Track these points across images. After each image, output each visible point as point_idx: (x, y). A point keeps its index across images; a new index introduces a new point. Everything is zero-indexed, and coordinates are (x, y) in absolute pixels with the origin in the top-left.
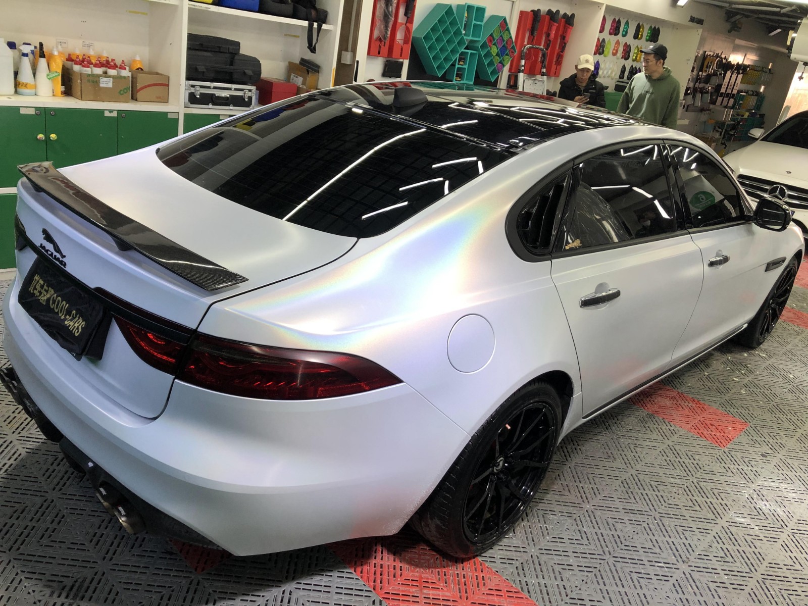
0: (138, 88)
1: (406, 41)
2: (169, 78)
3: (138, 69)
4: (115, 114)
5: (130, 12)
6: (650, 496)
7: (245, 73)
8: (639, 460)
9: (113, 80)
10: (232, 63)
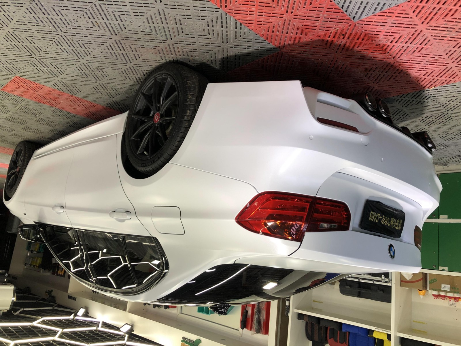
0: (422, 281)
2: (401, 286)
3: (421, 290)
4: (441, 268)
5: (424, 323)
6: (67, 46)
7: (350, 286)
8: (79, 68)
9: (441, 288)
10: (359, 293)
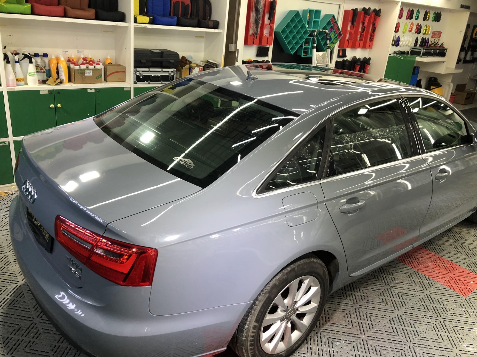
0: (108, 74)
1: (270, 34)
2: (125, 67)
3: (109, 63)
4: (93, 91)
5: (104, 31)
6: (408, 331)
7: (170, 62)
8: (404, 304)
9: (92, 72)
10: (162, 57)
